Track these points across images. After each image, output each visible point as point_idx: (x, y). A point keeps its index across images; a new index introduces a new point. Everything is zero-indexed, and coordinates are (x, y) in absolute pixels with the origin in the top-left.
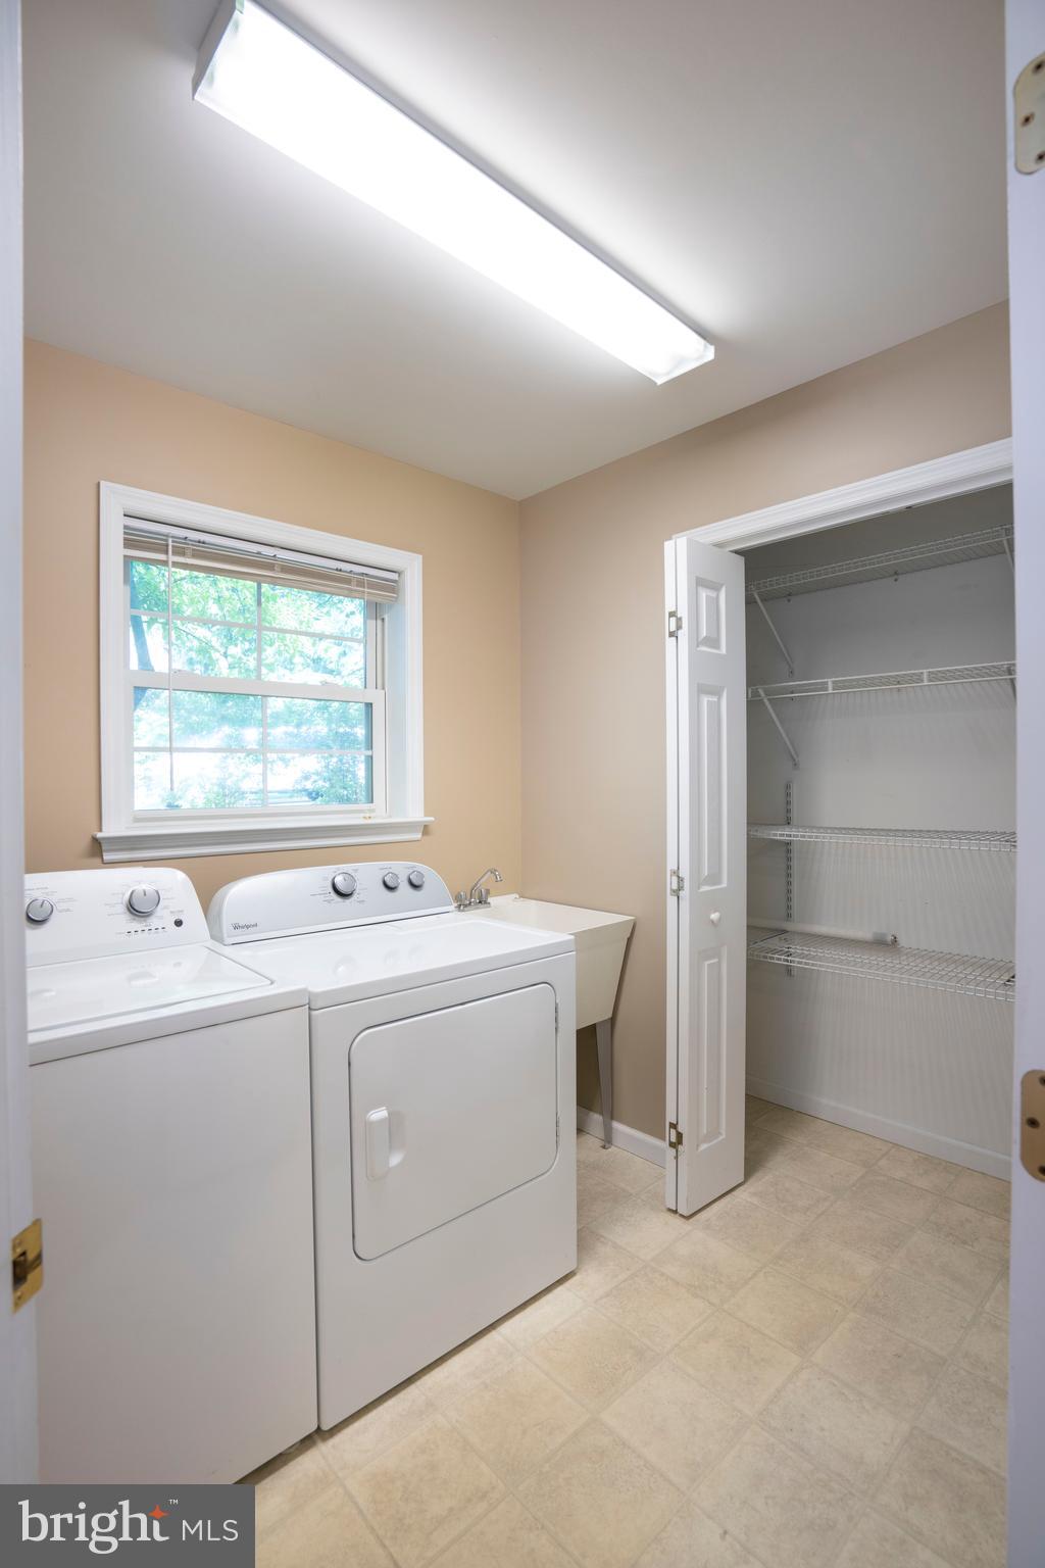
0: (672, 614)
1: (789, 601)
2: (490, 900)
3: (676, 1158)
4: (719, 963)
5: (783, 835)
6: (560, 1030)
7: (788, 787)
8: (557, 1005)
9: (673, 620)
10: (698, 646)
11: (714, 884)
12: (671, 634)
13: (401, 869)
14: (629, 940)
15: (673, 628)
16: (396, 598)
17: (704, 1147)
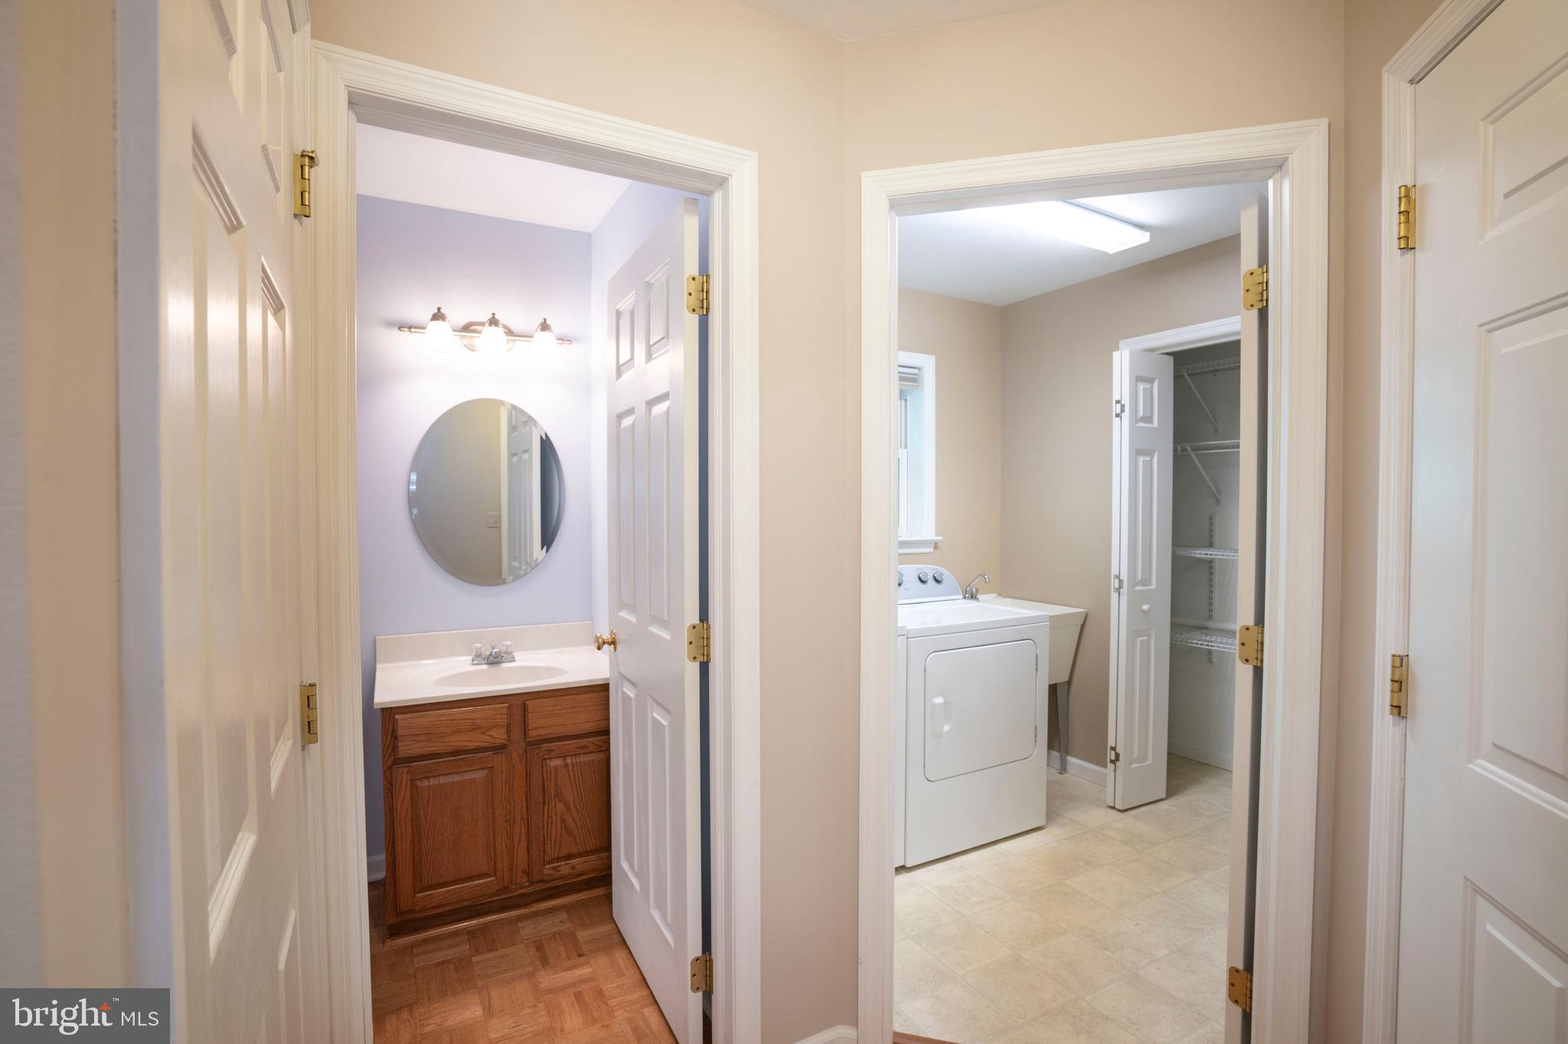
0: (1118, 402)
1: (1215, 375)
2: (978, 597)
3: (1115, 770)
4: (1149, 641)
5: (1201, 554)
6: (1039, 670)
7: (1211, 518)
8: (1037, 654)
9: (1119, 405)
10: (1136, 423)
11: (1147, 585)
12: (1117, 415)
13: (929, 570)
14: (1083, 626)
15: (1118, 411)
16: (917, 386)
17: (1135, 765)
